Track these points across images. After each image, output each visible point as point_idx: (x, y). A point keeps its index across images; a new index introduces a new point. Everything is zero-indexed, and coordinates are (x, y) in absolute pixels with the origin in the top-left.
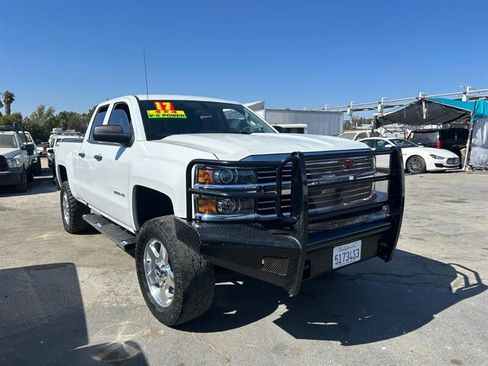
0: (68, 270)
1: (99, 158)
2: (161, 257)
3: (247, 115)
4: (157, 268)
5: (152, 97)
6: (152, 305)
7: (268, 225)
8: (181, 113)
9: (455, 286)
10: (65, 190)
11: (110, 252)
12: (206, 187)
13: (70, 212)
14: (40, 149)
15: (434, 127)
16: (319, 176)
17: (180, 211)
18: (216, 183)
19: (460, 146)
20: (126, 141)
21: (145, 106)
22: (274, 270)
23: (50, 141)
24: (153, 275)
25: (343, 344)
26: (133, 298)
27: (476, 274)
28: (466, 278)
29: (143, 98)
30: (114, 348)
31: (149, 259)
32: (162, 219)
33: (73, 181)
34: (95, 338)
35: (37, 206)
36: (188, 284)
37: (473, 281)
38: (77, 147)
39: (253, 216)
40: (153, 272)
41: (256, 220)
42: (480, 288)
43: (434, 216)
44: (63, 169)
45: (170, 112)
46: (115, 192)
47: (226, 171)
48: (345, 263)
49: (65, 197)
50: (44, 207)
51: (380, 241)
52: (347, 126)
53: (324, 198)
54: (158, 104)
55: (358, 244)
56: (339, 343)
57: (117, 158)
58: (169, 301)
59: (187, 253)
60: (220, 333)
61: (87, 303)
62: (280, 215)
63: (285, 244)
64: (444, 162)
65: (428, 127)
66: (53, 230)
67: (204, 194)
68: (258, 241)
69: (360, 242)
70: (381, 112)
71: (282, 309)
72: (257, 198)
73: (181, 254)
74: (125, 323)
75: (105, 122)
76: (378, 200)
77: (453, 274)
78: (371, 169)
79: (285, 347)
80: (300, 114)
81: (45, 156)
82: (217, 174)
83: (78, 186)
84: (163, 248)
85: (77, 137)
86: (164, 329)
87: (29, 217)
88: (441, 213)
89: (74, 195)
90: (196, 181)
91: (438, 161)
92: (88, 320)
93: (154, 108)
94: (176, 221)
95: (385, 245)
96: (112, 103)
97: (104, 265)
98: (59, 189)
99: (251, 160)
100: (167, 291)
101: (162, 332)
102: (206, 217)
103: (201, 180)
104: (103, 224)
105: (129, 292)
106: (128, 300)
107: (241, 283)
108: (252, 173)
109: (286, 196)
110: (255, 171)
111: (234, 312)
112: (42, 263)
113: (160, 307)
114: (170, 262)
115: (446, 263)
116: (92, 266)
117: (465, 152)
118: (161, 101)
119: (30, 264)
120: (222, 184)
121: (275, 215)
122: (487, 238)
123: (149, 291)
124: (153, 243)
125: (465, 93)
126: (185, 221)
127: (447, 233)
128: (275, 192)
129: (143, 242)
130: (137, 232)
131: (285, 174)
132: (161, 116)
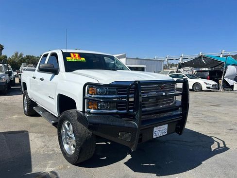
0: (24, 134)
1: (42, 80)
2: (70, 129)
3: (116, 61)
4: (68, 135)
5: (69, 51)
6: (64, 153)
7: (122, 116)
8: (83, 59)
9: (213, 147)
10: (25, 94)
11: (46, 126)
12: (93, 96)
13: (27, 105)
14: (15, 73)
15: (207, 69)
16: (148, 93)
17: (79, 107)
18: (97, 94)
19: (219, 79)
20: (55, 71)
21: (66, 55)
22: (124, 138)
23: (20, 69)
25: (158, 175)
26: (55, 149)
27: (224, 142)
28: (219, 144)
29: (65, 51)
30: (44, 175)
31: (64, 131)
32: (71, 111)
33: (29, 90)
34: (35, 169)
35: (12, 102)
36: (82, 143)
37: (222, 145)
38: (32, 74)
39: (115, 111)
40: (65, 137)
41: (116, 113)
42: (226, 149)
43: (205, 113)
44: (25, 84)
45: (78, 59)
46: (49, 97)
48: (160, 135)
49: (25, 98)
50: (14, 103)
51: (177, 125)
52: (165, 67)
53: (150, 103)
54: (72, 54)
55: (166, 126)
56: (155, 175)
57: (51, 80)
58: (73, 151)
59: (82, 128)
60: (97, 168)
61: (32, 152)
62: (128, 111)
63: (130, 126)
64: (211, 86)
65: (204, 69)
66: (19, 114)
67: (92, 100)
68: (117, 124)
69: (167, 125)
70: (182, 61)
71: (129, 157)
72: (117, 102)
73: (79, 128)
74: (50, 162)
75: (46, 62)
76: (177, 105)
77: (212, 142)
78: (174, 90)
79: (129, 176)
80: (143, 61)
81: (17, 77)
82: (98, 90)
83: (32, 93)
84: (71, 125)
86: (70, 166)
87: (7, 107)
88: (209, 111)
89: (30, 97)
90: (88, 93)
91: (208, 86)
92: (32, 160)
93: (70, 56)
94: (77, 112)
95: (180, 127)
96: (50, 53)
97: (43, 132)
98: (23, 93)
99: (115, 84)
100: (72, 146)
101: (69, 167)
102: (92, 111)
103: (90, 93)
104: (43, 112)
105: (54, 146)
106: (53, 150)
107: (109, 143)
108: (115, 90)
109: (131, 102)
110: (117, 89)
111: (105, 158)
112: (11, 131)
113: (68, 154)
114: (74, 132)
115: (209, 135)
116: (36, 133)
117: (221, 82)
118: (74, 53)
119: (6, 131)
120: (100, 95)
121: (126, 111)
122: (229, 124)
123: (63, 146)
124: (66, 122)
125: (222, 53)
126: (82, 113)
127: (210, 121)
128: (126, 99)
129: (61, 122)
130: (59, 116)
131: (131, 91)
132: (73, 60)
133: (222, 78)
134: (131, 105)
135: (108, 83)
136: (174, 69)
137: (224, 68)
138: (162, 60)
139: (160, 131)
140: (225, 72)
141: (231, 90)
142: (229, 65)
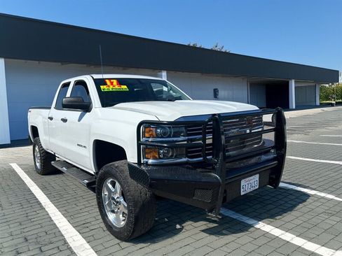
1: (64, 120)
2: (116, 192)
3: (169, 87)
4: (113, 199)
5: (102, 77)
6: (109, 227)
7: (196, 166)
8: (124, 87)
10: (37, 143)
12: (150, 140)
13: (41, 160)
16: (229, 130)
17: (132, 157)
18: (158, 137)
20: (85, 107)
21: (99, 83)
22: (201, 198)
24: (110, 204)
29: (97, 77)
31: (107, 193)
32: (117, 163)
33: (43, 137)
36: (137, 210)
38: (45, 112)
39: (184, 160)
40: (110, 202)
41: (186, 163)
44: (35, 129)
45: (117, 87)
46: (78, 145)
47: (165, 128)
48: (249, 191)
49: (37, 149)
51: (271, 174)
53: (232, 145)
55: (257, 177)
57: (79, 120)
58: (123, 223)
59: (136, 187)
62: (205, 158)
67: (149, 145)
68: (191, 178)
69: (258, 176)
72: (187, 147)
73: (132, 188)
75: (68, 95)
76: (267, 145)
78: (261, 124)
82: (159, 130)
83: (47, 141)
84: (117, 184)
89: (44, 147)
90: (144, 136)
93: (105, 84)
94: (130, 166)
95: (274, 177)
96: (72, 81)
98: (32, 144)
99: (183, 120)
100: (121, 215)
102: (150, 161)
103: (147, 135)
104: (67, 168)
108: (184, 129)
109: (209, 145)
110: (186, 127)
113: (116, 227)
114: (123, 194)
118: (110, 79)
120: (162, 137)
121: (201, 158)
123: (107, 216)
124: (110, 181)
126: (136, 165)
128: (201, 142)
129: (102, 180)
130: (97, 173)
131: (208, 129)
132: (111, 90)
134: (210, 149)
135: (173, 120)
139: (250, 184)
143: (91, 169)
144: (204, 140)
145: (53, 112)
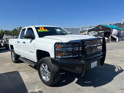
0: (17, 73)
1: (24, 43)
4: (45, 71)
5: (38, 26)
6: (43, 81)
8: (47, 30)
9: (116, 70)
10: (13, 51)
11: (27, 67)
13: (14, 57)
15: (102, 32)
18: (62, 48)
19: (108, 36)
21: (37, 29)
22: (78, 70)
23: (3, 38)
24: (43, 73)
25: (94, 87)
26: (37, 79)
27: (120, 67)
28: (118, 68)
29: (36, 26)
31: (42, 69)
32: (46, 58)
33: (15, 49)
34: (29, 91)
35: (3, 56)
36: (54, 74)
37: (120, 69)
38: (16, 40)
41: (72, 57)
42: (122, 71)
45: (44, 30)
46: (30, 52)
47: (64, 45)
49: (13, 53)
50: (4, 57)
51: (101, 61)
56: (93, 87)
57: (30, 42)
58: (48, 80)
60: (63, 87)
61: (24, 82)
62: (79, 55)
65: (100, 32)
66: (9, 62)
67: (59, 51)
70: (89, 28)
71: (76, 79)
72: (72, 52)
73: (52, 67)
74: (37, 86)
81: (2, 42)
82: (62, 46)
83: (17, 50)
85: (11, 37)
86: (47, 87)
87: (2, 59)
90: (56, 48)
92: (26, 86)
93: (40, 29)
96: (27, 28)
97: (27, 71)
98: (10, 51)
99: (71, 42)
100: (48, 77)
102: (59, 57)
103: (58, 48)
104: (25, 60)
106: (36, 80)
107: (64, 73)
109: (81, 51)
110: (72, 45)
111: (64, 81)
112: (9, 72)
113: (46, 81)
114: (48, 69)
115: (112, 65)
116: (23, 72)
117: (110, 38)
118: (41, 27)
119: (6, 72)
121: (78, 56)
122: (120, 58)
123: (42, 77)
124: (43, 64)
125: (108, 23)
126: (54, 59)
127: (110, 57)
128: (78, 49)
129: (40, 64)
130: (38, 62)
131: (80, 45)
132: (42, 31)
133: (111, 36)
134: (81, 52)
135: (67, 42)
136: (86, 33)
137: (111, 30)
138: (79, 28)
139: (94, 64)
140: (112, 33)
141: (115, 42)
142: (113, 29)
143: (36, 60)
144: (79, 49)
145: (19, 39)
